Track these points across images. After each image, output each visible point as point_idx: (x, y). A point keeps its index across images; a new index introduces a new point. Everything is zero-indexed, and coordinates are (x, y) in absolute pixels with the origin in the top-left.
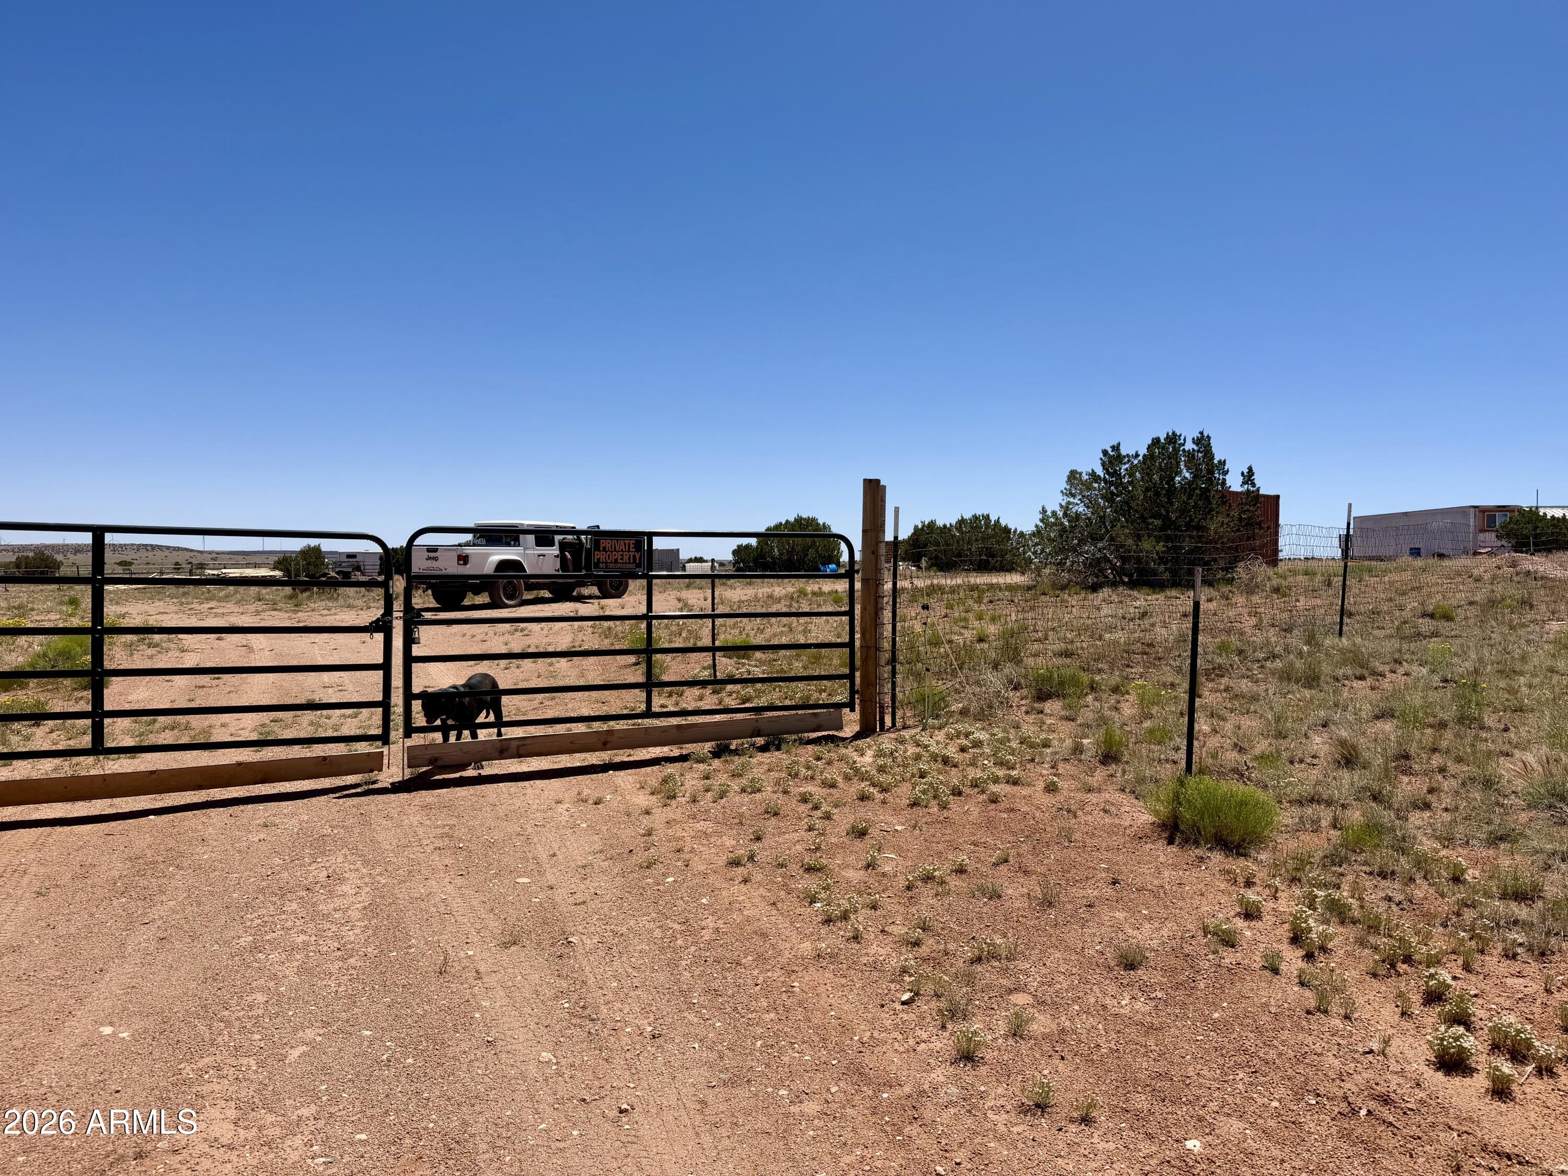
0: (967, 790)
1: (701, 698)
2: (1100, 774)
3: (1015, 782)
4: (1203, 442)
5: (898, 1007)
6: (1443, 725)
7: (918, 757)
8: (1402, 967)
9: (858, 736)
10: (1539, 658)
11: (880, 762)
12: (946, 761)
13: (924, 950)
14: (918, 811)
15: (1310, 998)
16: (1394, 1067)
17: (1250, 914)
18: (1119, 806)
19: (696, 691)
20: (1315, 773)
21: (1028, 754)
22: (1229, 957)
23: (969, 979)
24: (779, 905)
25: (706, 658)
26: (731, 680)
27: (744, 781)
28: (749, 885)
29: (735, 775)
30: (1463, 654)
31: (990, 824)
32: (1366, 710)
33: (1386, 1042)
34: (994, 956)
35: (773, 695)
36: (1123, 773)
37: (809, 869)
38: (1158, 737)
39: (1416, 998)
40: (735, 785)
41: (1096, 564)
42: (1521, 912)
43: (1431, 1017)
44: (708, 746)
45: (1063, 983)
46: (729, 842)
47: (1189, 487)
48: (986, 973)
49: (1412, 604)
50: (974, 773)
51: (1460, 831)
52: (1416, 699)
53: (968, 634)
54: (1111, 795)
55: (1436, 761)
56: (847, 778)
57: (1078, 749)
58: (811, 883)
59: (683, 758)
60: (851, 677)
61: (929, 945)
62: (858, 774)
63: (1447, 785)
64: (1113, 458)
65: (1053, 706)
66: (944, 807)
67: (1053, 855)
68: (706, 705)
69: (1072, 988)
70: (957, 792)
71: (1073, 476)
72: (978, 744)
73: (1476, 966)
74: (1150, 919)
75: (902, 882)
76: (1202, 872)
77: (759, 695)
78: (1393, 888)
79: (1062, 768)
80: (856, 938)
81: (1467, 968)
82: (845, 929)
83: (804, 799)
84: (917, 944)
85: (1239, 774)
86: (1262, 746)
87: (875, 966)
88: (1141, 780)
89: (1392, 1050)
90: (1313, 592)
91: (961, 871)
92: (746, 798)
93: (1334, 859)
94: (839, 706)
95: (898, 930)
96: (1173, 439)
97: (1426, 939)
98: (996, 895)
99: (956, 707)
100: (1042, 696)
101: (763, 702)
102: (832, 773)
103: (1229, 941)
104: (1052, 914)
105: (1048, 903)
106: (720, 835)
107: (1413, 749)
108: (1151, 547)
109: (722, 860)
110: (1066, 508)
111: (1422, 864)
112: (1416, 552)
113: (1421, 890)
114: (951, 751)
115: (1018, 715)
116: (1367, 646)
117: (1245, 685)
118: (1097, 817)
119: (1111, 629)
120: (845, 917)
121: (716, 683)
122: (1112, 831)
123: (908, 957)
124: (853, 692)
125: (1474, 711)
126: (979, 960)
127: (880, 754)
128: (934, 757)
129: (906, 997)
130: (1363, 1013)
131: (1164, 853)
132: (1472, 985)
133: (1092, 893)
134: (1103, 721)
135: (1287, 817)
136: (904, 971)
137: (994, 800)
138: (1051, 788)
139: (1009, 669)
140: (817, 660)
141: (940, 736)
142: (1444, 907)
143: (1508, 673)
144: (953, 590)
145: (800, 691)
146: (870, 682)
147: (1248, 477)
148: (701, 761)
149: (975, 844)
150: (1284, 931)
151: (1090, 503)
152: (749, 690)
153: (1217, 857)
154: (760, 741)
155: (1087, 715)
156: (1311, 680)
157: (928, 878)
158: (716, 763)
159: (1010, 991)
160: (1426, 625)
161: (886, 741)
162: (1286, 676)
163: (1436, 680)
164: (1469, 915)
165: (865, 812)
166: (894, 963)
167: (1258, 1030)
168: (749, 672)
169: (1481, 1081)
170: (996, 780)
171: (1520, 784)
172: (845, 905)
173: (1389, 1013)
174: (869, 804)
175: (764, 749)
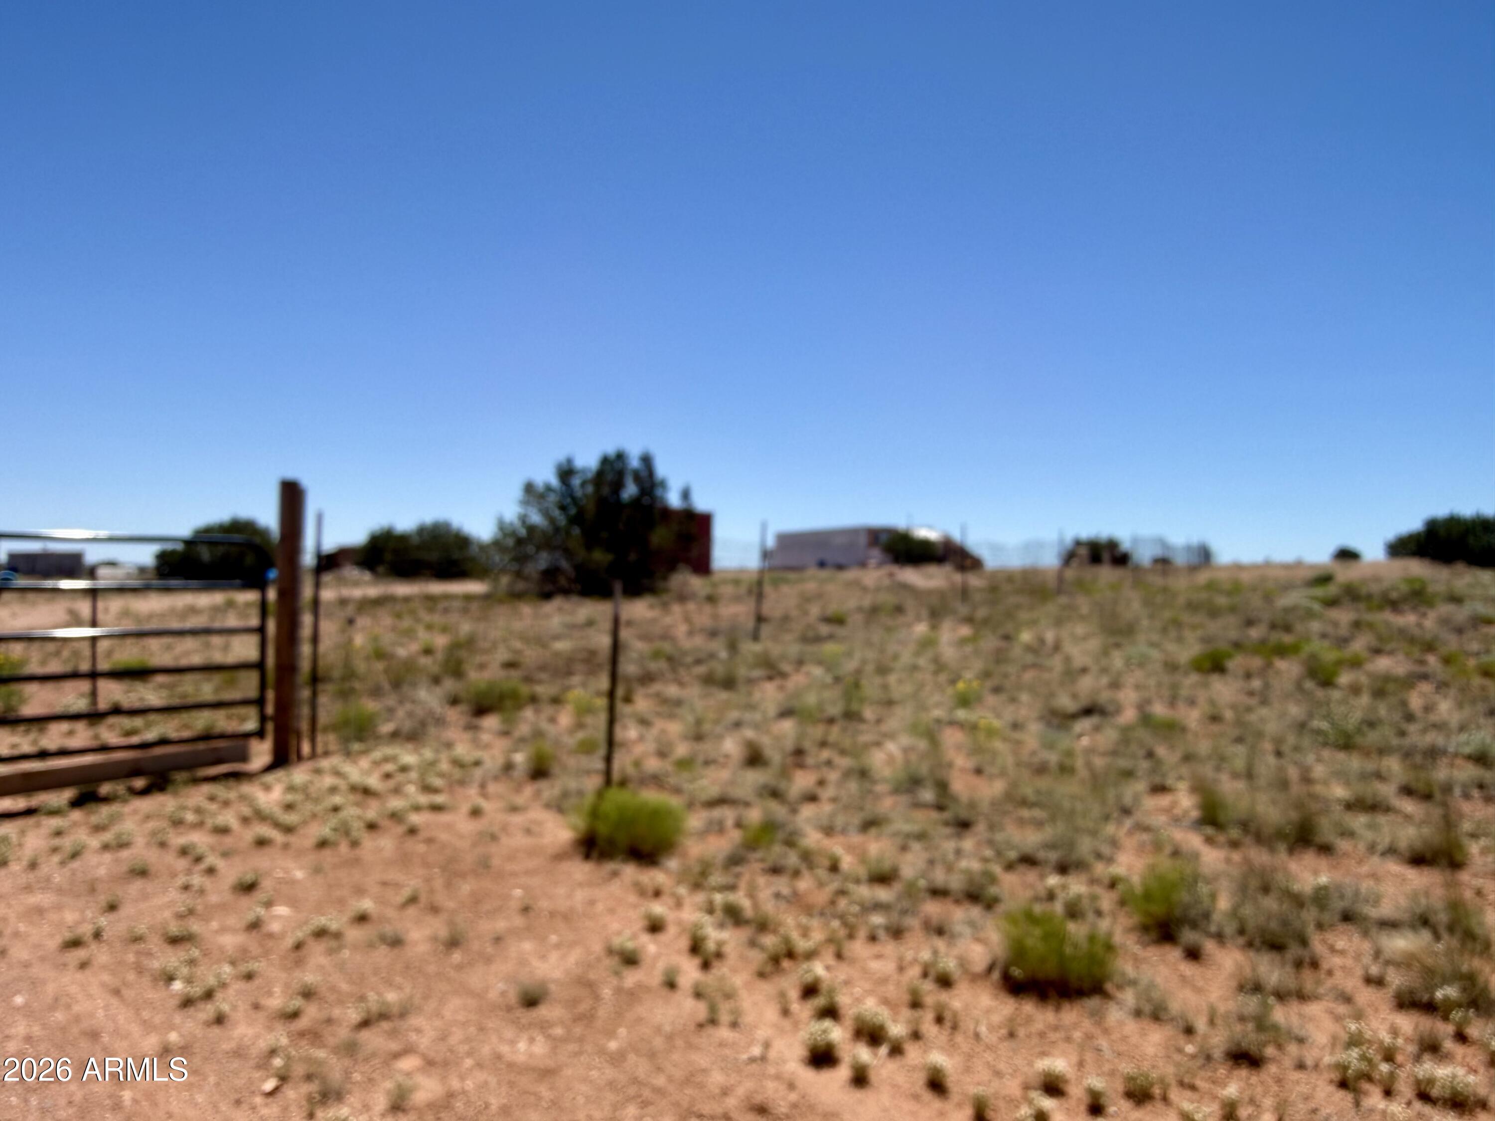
0: (385, 823)
1: (71, 733)
2: (529, 790)
3: (436, 808)
4: (647, 460)
5: (258, 1100)
6: (831, 721)
7: (333, 790)
8: (786, 964)
9: (270, 768)
10: (906, 657)
11: (290, 797)
12: (367, 792)
13: (303, 1023)
14: (327, 853)
15: (701, 1010)
16: (772, 1070)
17: (655, 927)
18: (540, 823)
19: (65, 726)
20: (724, 774)
21: (457, 773)
22: (631, 978)
23: (350, 1049)
24: (125, 992)
25: (85, 686)
26: (117, 710)
27: (107, 836)
28: (88, 972)
29: (98, 829)
30: (849, 654)
31: (404, 860)
32: (772, 709)
33: (767, 1045)
34: (383, 1016)
35: (169, 727)
36: (549, 789)
37: (175, 941)
38: (586, 748)
39: (794, 994)
40: (94, 842)
41: (550, 574)
42: (883, 894)
43: (803, 1010)
44: (68, 794)
45: (457, 1035)
46: (70, 917)
47: (636, 502)
48: (372, 1039)
49: (815, 610)
50: (396, 803)
51: (840, 821)
52: (811, 699)
53: (415, 647)
54: (537, 814)
55: (825, 754)
56: (245, 821)
57: (508, 767)
58: (172, 958)
59: (29, 812)
60: (260, 702)
61: (312, 1013)
62: (261, 816)
63: (833, 776)
64: (566, 473)
65: (491, 722)
66: (355, 844)
67: (466, 888)
68: (75, 743)
69: (467, 1040)
70: (372, 827)
71: (529, 488)
72: (404, 769)
73: (846, 952)
74: (557, 946)
75: (289, 942)
76: (615, 887)
77: (148, 726)
78: (782, 884)
79: (492, 788)
80: (220, 1020)
81: (839, 956)
82: (207, 1011)
83: (184, 852)
84: (295, 1015)
85: (657, 781)
86: (682, 750)
87: (239, 1053)
88: (565, 795)
89: (772, 1054)
90: (737, 599)
91: (362, 918)
92: (107, 857)
93: (735, 861)
94: (247, 736)
95: (276, 1001)
96: (620, 456)
97: (805, 933)
98: (396, 942)
99: (386, 728)
100: (481, 710)
101: (151, 735)
102: (229, 818)
103: (630, 960)
104: (457, 956)
105: (453, 943)
106: (59, 908)
107: (807, 745)
108: (600, 557)
109: (53, 944)
110: (523, 519)
111: (807, 857)
112: (822, 564)
113: (804, 884)
114: (374, 781)
115: (451, 734)
116: (775, 650)
117: (672, 691)
118: (519, 840)
119: (557, 637)
120: (209, 995)
121: (93, 717)
122: (532, 852)
123: (281, 1037)
124: (263, 719)
125: (855, 706)
126: (365, 1024)
127: (291, 788)
128: (354, 788)
129: (270, 1085)
130: (748, 1018)
131: (581, 870)
132: (842, 973)
133: (501, 925)
134: (538, 734)
135: (695, 821)
136: (273, 1052)
137: (412, 831)
138: (476, 813)
139: (450, 685)
140: (231, 683)
141: (364, 763)
142: (821, 897)
143: (883, 670)
144: (407, 599)
145: (201, 721)
146: (285, 707)
147: (686, 494)
148: (54, 812)
149: (385, 884)
150: (684, 943)
151: (546, 513)
152: (138, 722)
153: (630, 871)
154: (139, 783)
155: (523, 729)
156: (729, 683)
157: (321, 933)
158: (76, 815)
159: (397, 1056)
160: (824, 629)
161: (299, 774)
162: (709, 680)
163: (829, 679)
164: (843, 903)
165: (262, 861)
166: (263, 1044)
167: (652, 1055)
168: (142, 699)
169: (843, 1072)
170: (417, 808)
171: (887, 772)
172: (212, 981)
173: (771, 1013)
174: (267, 850)
175: (145, 792)
